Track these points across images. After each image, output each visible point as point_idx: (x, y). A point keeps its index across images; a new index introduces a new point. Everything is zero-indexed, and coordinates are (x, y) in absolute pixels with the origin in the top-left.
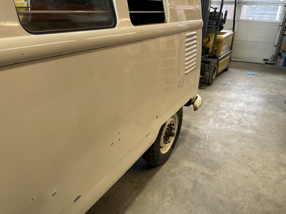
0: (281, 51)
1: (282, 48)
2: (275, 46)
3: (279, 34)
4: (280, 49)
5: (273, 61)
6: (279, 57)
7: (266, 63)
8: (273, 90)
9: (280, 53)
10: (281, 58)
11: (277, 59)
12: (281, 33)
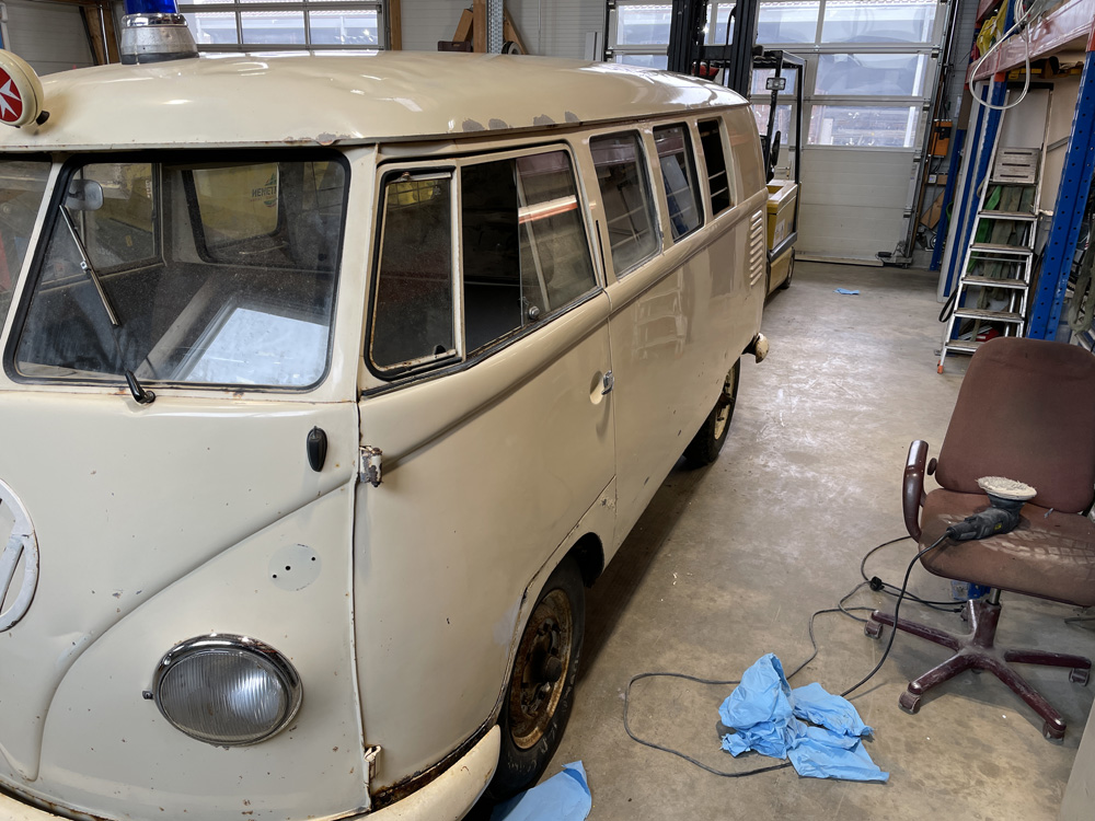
0: (922, 229)
1: (924, 221)
2: (905, 216)
3: (914, 183)
4: (920, 224)
5: (904, 256)
6: (918, 245)
7: (886, 265)
8: (906, 329)
9: (921, 234)
10: (923, 249)
11: (915, 252)
12: (918, 179)
